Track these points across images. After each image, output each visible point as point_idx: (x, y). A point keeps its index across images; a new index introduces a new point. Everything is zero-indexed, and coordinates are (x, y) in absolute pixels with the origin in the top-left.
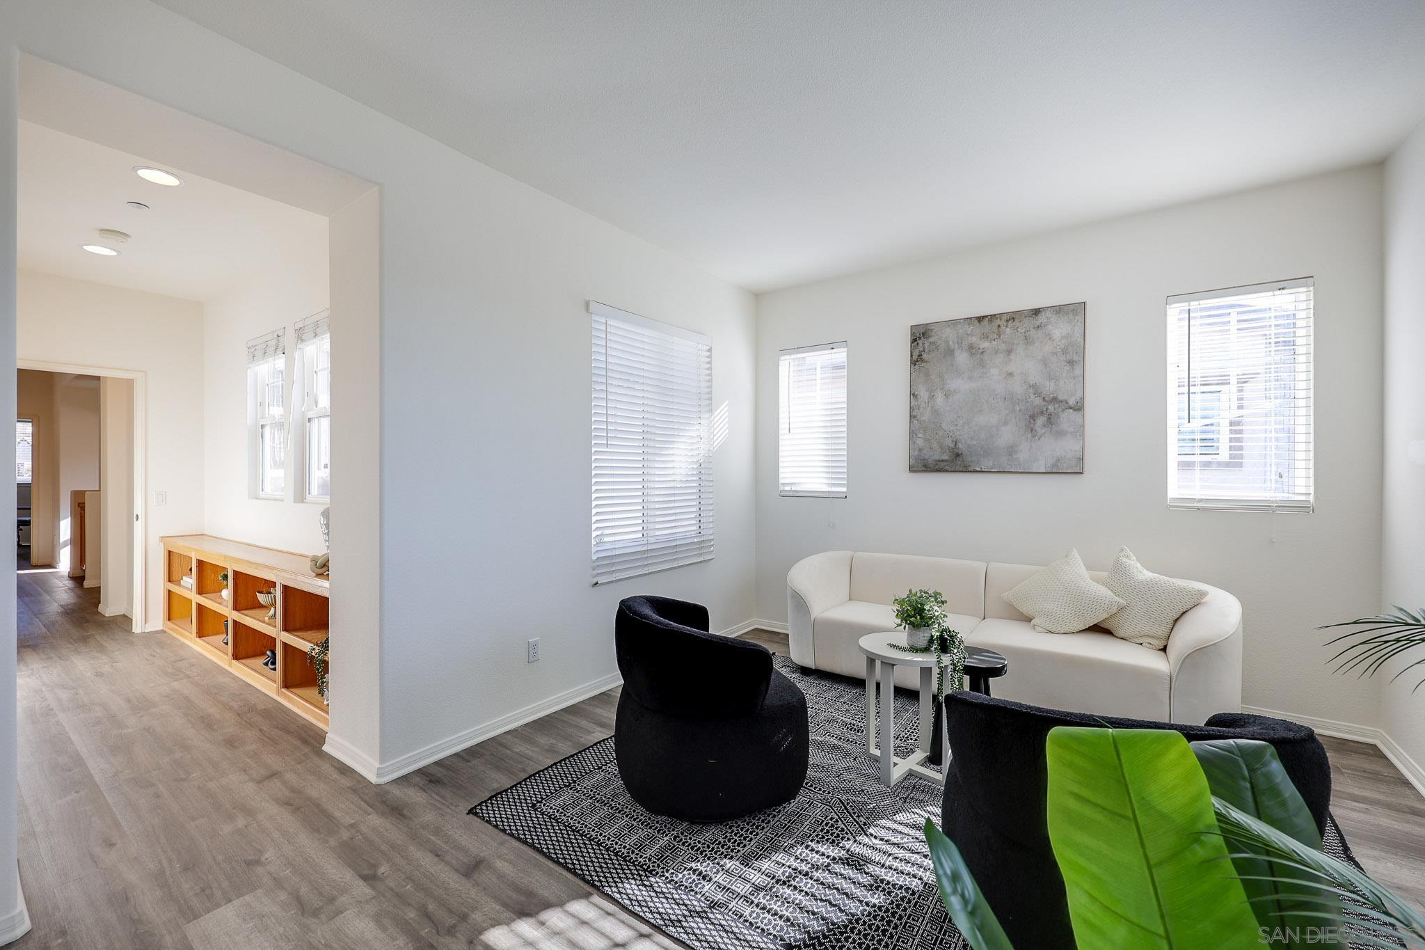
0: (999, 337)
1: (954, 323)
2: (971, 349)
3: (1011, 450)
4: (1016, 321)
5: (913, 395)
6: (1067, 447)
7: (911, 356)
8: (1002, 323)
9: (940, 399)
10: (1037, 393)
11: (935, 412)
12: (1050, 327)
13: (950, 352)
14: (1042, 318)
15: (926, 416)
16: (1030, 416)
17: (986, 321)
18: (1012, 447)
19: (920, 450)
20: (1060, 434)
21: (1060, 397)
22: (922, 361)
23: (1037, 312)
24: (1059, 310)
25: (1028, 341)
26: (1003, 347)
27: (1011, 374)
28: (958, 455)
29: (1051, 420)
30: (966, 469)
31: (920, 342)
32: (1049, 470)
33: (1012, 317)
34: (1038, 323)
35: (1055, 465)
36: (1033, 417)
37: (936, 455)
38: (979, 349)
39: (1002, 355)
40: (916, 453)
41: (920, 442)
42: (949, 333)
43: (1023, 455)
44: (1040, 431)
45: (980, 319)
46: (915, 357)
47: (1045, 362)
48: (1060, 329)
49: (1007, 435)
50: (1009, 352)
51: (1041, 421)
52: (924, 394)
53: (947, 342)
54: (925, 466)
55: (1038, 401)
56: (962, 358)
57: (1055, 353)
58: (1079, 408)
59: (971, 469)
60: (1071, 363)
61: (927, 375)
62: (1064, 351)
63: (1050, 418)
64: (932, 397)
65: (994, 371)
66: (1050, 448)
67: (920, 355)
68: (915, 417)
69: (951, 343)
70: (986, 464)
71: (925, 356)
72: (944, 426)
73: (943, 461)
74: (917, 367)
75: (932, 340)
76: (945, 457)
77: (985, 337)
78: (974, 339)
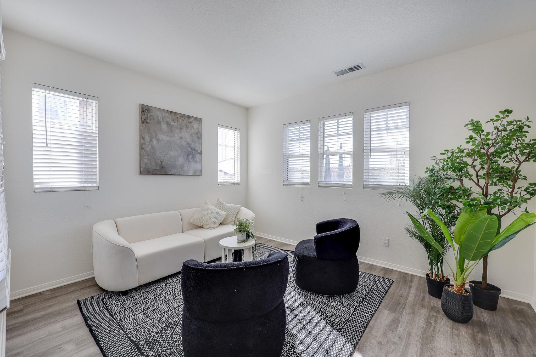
0: (178, 122)
1: (161, 110)
2: (168, 123)
3: (182, 166)
4: (183, 118)
5: (142, 137)
6: (197, 166)
7: (141, 119)
8: (179, 117)
9: (155, 142)
10: (190, 147)
11: (153, 147)
12: (193, 124)
13: (159, 122)
14: (191, 120)
15: (149, 148)
16: (187, 154)
17: (173, 114)
18: (182, 165)
19: (146, 164)
20: (196, 162)
21: (196, 149)
22: (147, 123)
23: (189, 117)
24: (196, 118)
25: (187, 127)
26: (179, 126)
27: (181, 138)
28: (163, 168)
29: (194, 157)
30: (166, 174)
31: (145, 113)
32: (193, 174)
33: (182, 116)
34: (190, 121)
35: (195, 172)
36: (188, 155)
37: (153, 167)
38: (171, 124)
39: (179, 129)
40: (144, 166)
41: (146, 161)
42: (158, 113)
43: (185, 169)
44: (191, 160)
45: (171, 112)
46: (143, 120)
47: (191, 135)
48: (196, 126)
49: (181, 160)
50: (181, 129)
51: (191, 156)
52: (147, 139)
53: (158, 117)
54: (148, 172)
55: (190, 149)
56: (164, 126)
57: (194, 133)
58: (201, 154)
59: (168, 174)
60: (199, 138)
61: (149, 130)
62: (197, 133)
63: (193, 156)
64: (151, 140)
65: (176, 135)
66: (194, 166)
67: (145, 120)
68: (143, 148)
69: (160, 119)
70: (173, 171)
71: (148, 120)
72: (157, 154)
73: (156, 170)
74: (144, 125)
75: (151, 114)
76: (158, 168)
77: (173, 120)
78: (169, 120)
